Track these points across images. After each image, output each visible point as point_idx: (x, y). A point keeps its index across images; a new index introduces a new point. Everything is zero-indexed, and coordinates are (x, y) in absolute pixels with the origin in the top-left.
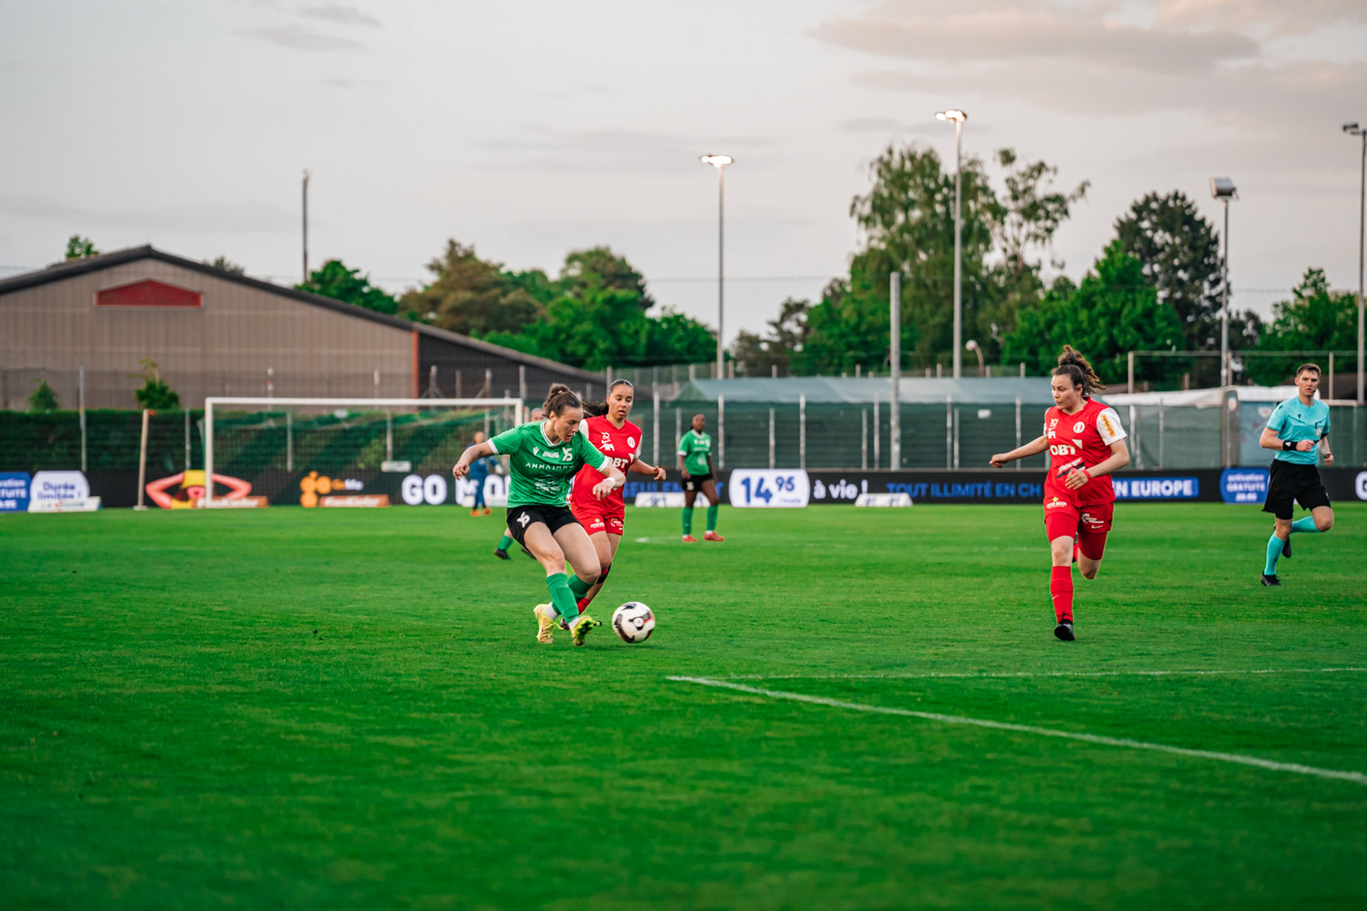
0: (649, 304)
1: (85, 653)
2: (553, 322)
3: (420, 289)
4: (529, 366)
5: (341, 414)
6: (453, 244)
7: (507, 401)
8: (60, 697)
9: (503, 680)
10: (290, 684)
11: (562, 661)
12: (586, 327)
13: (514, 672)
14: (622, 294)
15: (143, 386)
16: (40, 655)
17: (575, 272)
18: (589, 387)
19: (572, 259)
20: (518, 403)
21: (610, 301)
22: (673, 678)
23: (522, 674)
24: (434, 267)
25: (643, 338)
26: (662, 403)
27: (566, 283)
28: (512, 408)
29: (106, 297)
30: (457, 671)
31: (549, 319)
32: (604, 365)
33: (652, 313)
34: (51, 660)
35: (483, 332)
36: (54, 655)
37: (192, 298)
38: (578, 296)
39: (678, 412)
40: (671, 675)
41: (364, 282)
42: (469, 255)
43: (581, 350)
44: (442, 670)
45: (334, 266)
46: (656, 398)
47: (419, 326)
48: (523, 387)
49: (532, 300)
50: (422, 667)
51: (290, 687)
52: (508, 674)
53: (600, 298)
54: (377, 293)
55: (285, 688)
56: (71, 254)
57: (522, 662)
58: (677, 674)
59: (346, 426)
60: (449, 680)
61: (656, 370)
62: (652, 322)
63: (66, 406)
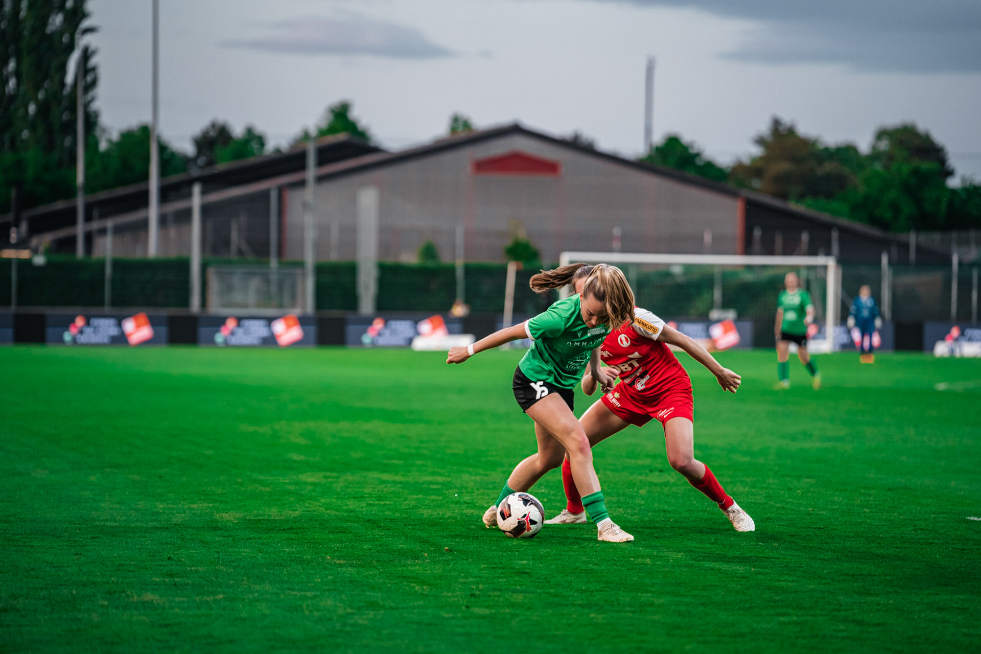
0: (950, 173)
1: (466, 477)
2: (862, 189)
3: (746, 161)
4: (843, 230)
5: (677, 270)
6: (777, 123)
7: (820, 260)
8: (446, 516)
9: (821, 514)
10: (636, 512)
11: (871, 499)
12: (892, 194)
13: (829, 507)
14: (926, 166)
15: (509, 243)
16: (429, 479)
17: (884, 145)
18: (894, 250)
19: (882, 134)
20: (830, 262)
21: (916, 172)
22: (972, 518)
23: (837, 509)
24: (760, 141)
25: (944, 206)
26: (961, 264)
27: (875, 155)
28: (825, 268)
29: (483, 166)
30: (779, 505)
31: (860, 187)
32: (909, 230)
33: (954, 183)
34: (437, 483)
35: (801, 197)
36: (440, 479)
37: (550, 167)
38: (887, 167)
39: (975, 273)
40: (971, 516)
41: (698, 155)
42: (791, 132)
43: (888, 215)
44: (766, 503)
45: (673, 142)
46: (955, 260)
47: (746, 193)
48: (835, 248)
49: (846, 170)
50: (749, 500)
51: (636, 514)
52: (824, 509)
53: (906, 169)
54: (710, 165)
55: (632, 515)
56: (453, 130)
57: (836, 499)
58: (975, 515)
59: (680, 280)
60: (773, 513)
61: (954, 235)
62: (953, 192)
63: (445, 259)
